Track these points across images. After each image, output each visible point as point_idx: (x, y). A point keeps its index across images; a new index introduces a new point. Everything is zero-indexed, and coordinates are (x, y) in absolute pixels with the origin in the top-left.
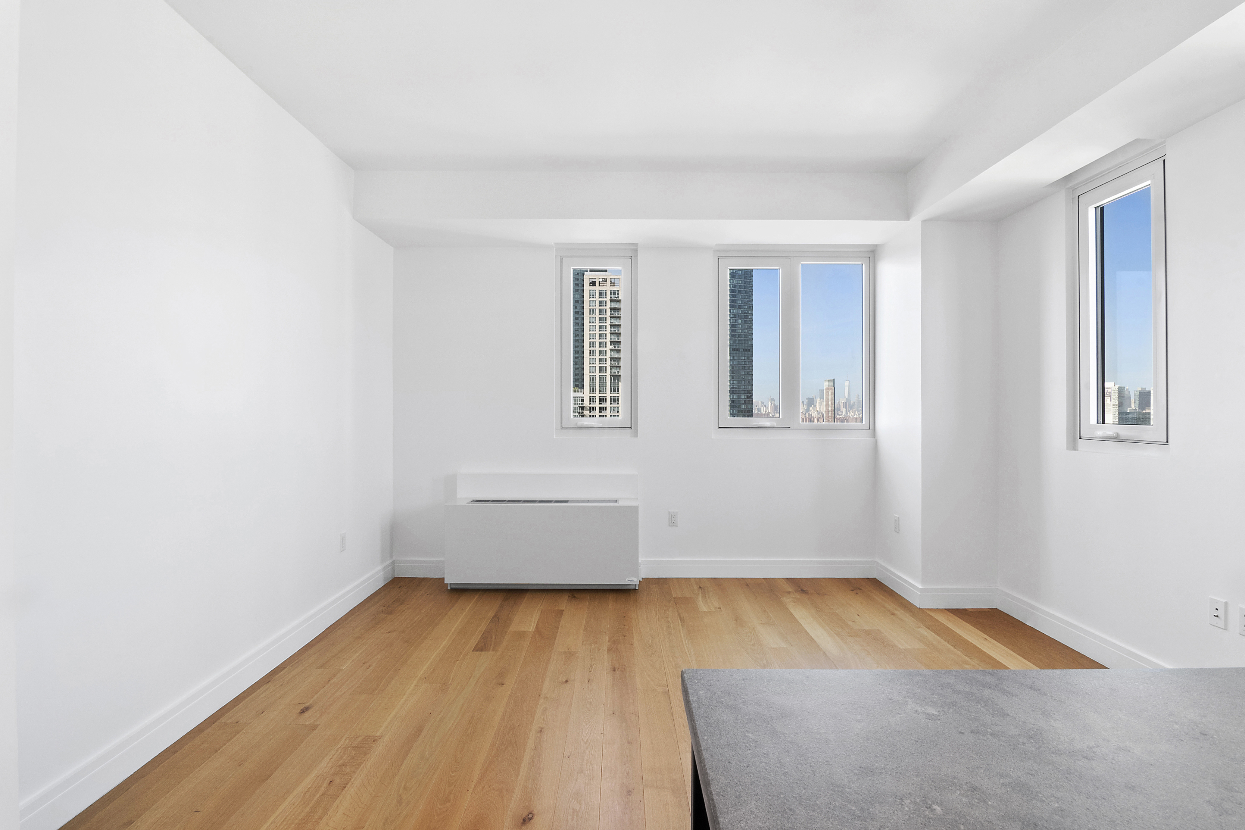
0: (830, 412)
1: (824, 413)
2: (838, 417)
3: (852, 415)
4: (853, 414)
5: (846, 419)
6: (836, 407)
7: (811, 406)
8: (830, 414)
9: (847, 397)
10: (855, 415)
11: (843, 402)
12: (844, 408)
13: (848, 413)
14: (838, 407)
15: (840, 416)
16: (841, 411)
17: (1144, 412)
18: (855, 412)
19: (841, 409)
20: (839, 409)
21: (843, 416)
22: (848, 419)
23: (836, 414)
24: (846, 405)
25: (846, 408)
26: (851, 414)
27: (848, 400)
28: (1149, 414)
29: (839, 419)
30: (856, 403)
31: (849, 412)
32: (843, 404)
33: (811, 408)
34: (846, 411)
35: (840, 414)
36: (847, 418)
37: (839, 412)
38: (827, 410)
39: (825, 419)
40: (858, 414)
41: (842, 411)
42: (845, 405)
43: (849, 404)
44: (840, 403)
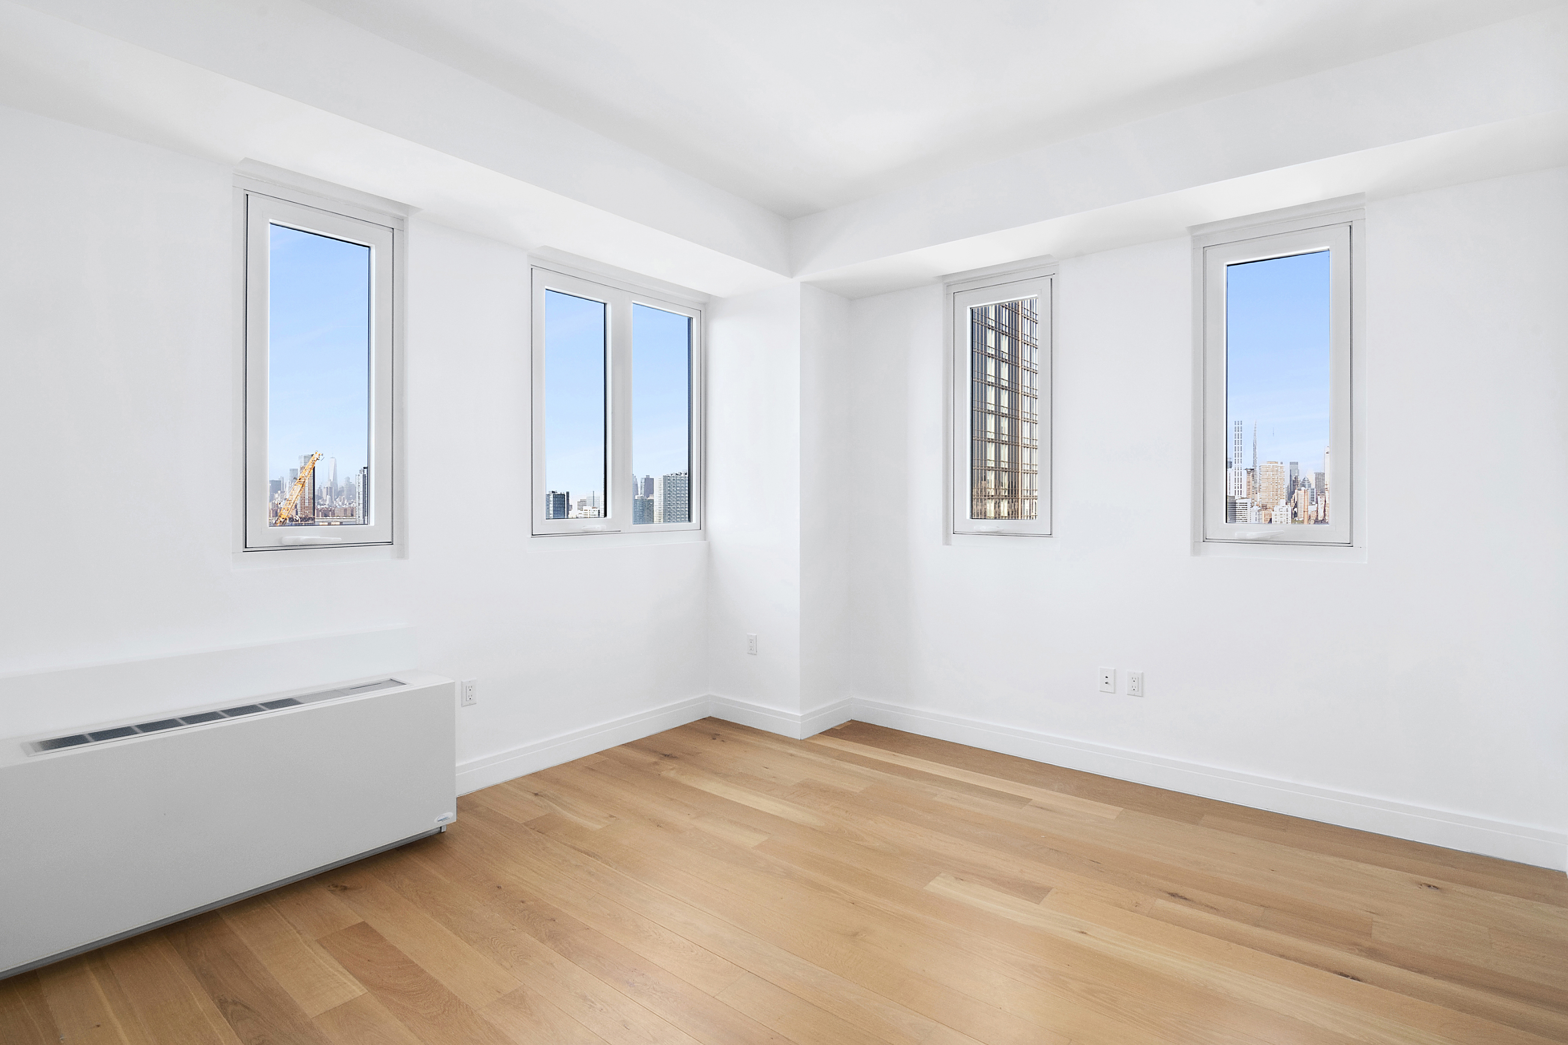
0: (307, 501)
1: (298, 502)
2: (319, 507)
3: (339, 505)
4: (340, 503)
5: (330, 511)
6: (316, 494)
7: (277, 492)
8: (307, 504)
9: (332, 480)
10: (343, 504)
11: (326, 487)
12: (327, 494)
13: (333, 503)
14: (319, 495)
15: (322, 506)
16: (323, 500)
17: (649, 499)
18: (344, 501)
19: (323, 496)
20: (321, 498)
21: (327, 506)
22: (334, 511)
23: (316, 504)
24: (331, 492)
25: (331, 495)
26: (338, 503)
27: (334, 483)
28: (652, 501)
29: (320, 511)
30: (345, 489)
31: (335, 500)
32: (326, 488)
33: (276, 496)
34: (332, 499)
35: (322, 503)
36: (333, 509)
37: (320, 500)
38: (303, 499)
39: (298, 511)
40: (348, 503)
41: (325, 499)
42: (330, 490)
43: (335, 490)
44: (322, 488)
